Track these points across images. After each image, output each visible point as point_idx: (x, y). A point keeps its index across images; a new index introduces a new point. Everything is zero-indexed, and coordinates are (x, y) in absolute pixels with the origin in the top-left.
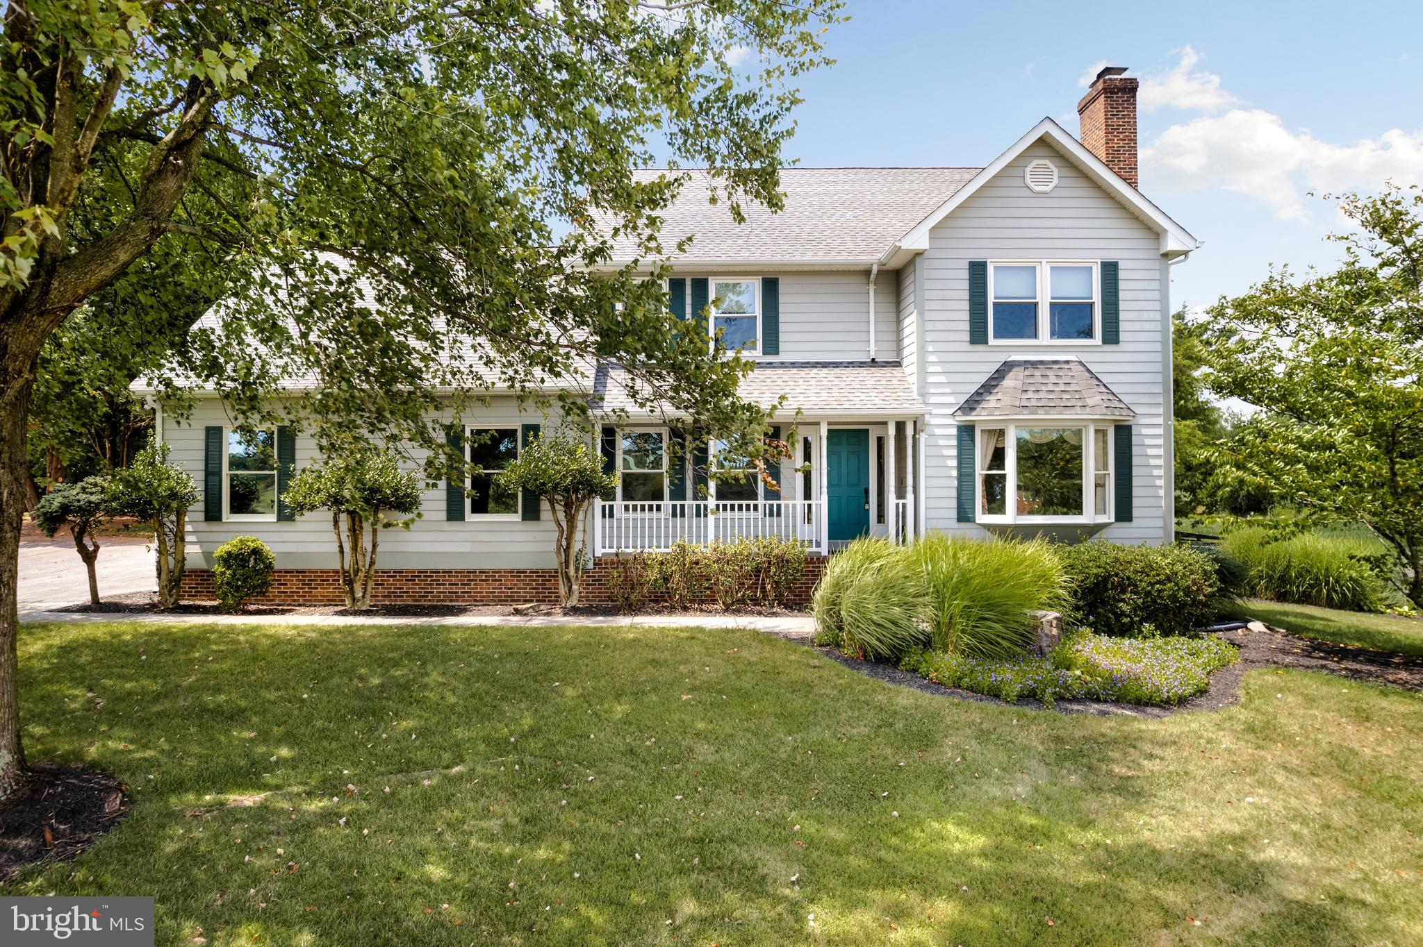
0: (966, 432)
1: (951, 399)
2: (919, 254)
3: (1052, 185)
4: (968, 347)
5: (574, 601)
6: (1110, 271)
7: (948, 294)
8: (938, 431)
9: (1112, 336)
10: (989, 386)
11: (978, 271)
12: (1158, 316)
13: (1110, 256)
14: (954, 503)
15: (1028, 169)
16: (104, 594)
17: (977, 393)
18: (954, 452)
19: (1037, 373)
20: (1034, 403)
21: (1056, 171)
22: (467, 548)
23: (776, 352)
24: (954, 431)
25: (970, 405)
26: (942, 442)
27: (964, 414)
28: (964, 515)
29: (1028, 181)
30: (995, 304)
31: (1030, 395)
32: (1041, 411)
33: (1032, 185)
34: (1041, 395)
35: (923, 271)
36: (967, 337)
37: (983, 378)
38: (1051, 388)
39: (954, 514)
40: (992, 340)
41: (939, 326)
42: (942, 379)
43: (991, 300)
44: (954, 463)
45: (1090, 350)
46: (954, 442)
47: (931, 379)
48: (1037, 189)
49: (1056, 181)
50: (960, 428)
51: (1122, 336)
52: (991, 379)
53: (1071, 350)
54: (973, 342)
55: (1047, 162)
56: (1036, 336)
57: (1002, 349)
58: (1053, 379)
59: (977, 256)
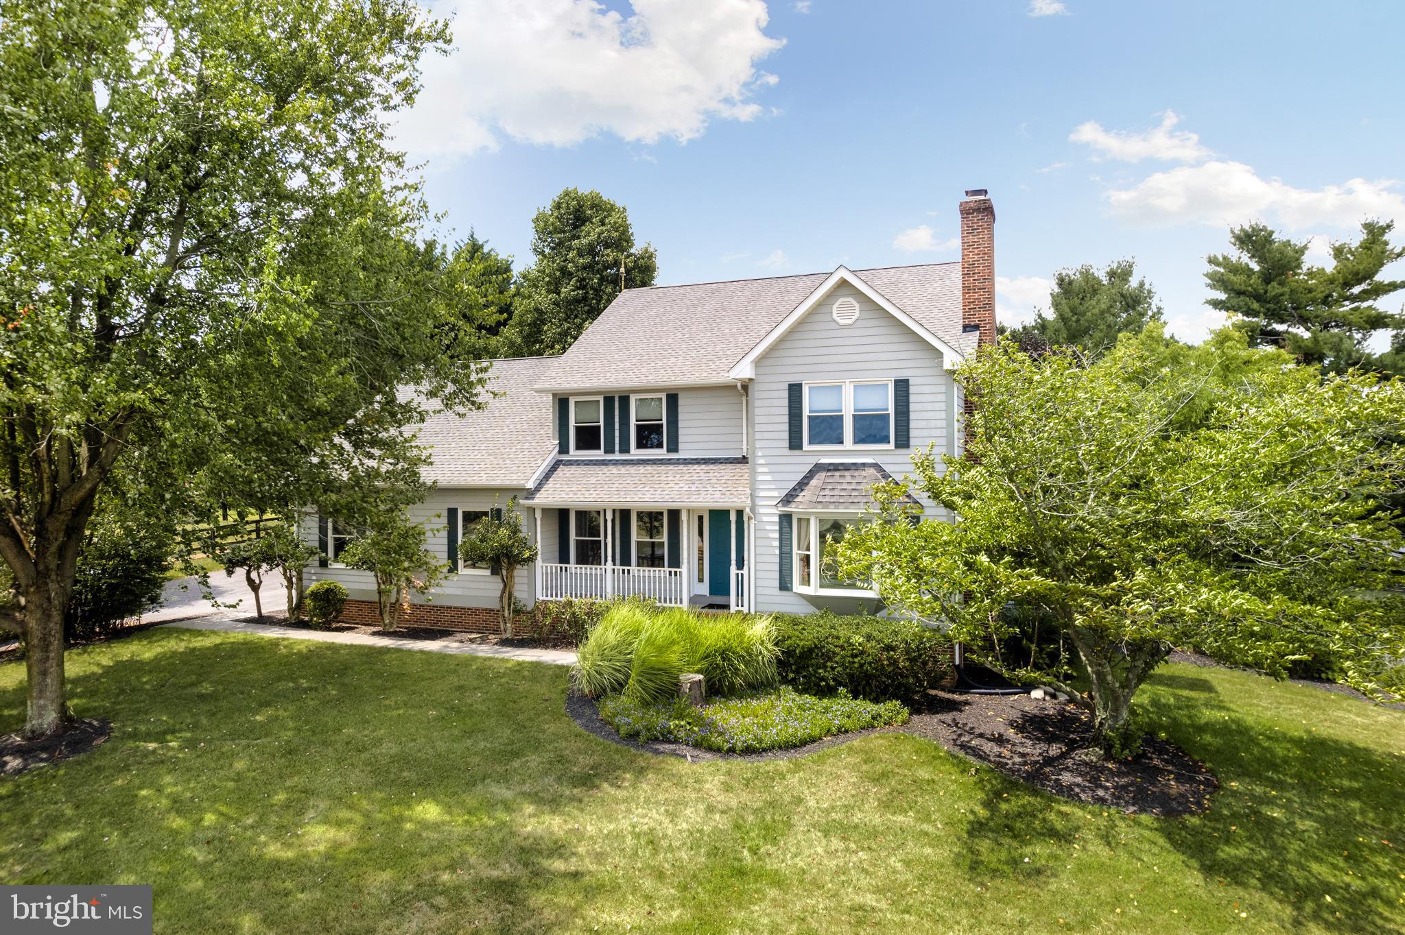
0: (786, 519)
1: (775, 494)
2: (750, 380)
3: (854, 318)
4: (787, 452)
5: (508, 635)
6: (902, 387)
7: (772, 410)
8: (765, 519)
9: (903, 441)
10: (802, 484)
11: (795, 391)
12: (944, 424)
13: (902, 375)
14: (777, 575)
15: (835, 307)
16: (265, 611)
17: (794, 489)
18: (777, 535)
19: (837, 474)
20: (827, 499)
21: (857, 306)
22: (459, 592)
23: (676, 450)
24: (777, 519)
25: (788, 499)
26: (768, 527)
27: (784, 506)
28: (785, 585)
29: (835, 316)
30: (809, 417)
31: (827, 492)
32: (832, 506)
33: (838, 319)
34: (836, 492)
35: (756, 392)
36: (786, 444)
37: (799, 477)
38: (844, 486)
39: (777, 583)
40: (806, 446)
41: (766, 436)
42: (769, 478)
43: (806, 413)
44: (777, 544)
45: (882, 453)
46: (777, 528)
47: (760, 478)
48: (842, 322)
49: (857, 314)
50: (780, 516)
51: (912, 442)
52: (805, 477)
53: (870, 453)
54: (792, 447)
55: (850, 299)
56: (842, 442)
57: (816, 453)
58: (848, 479)
59: (794, 379)
